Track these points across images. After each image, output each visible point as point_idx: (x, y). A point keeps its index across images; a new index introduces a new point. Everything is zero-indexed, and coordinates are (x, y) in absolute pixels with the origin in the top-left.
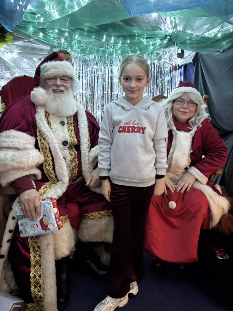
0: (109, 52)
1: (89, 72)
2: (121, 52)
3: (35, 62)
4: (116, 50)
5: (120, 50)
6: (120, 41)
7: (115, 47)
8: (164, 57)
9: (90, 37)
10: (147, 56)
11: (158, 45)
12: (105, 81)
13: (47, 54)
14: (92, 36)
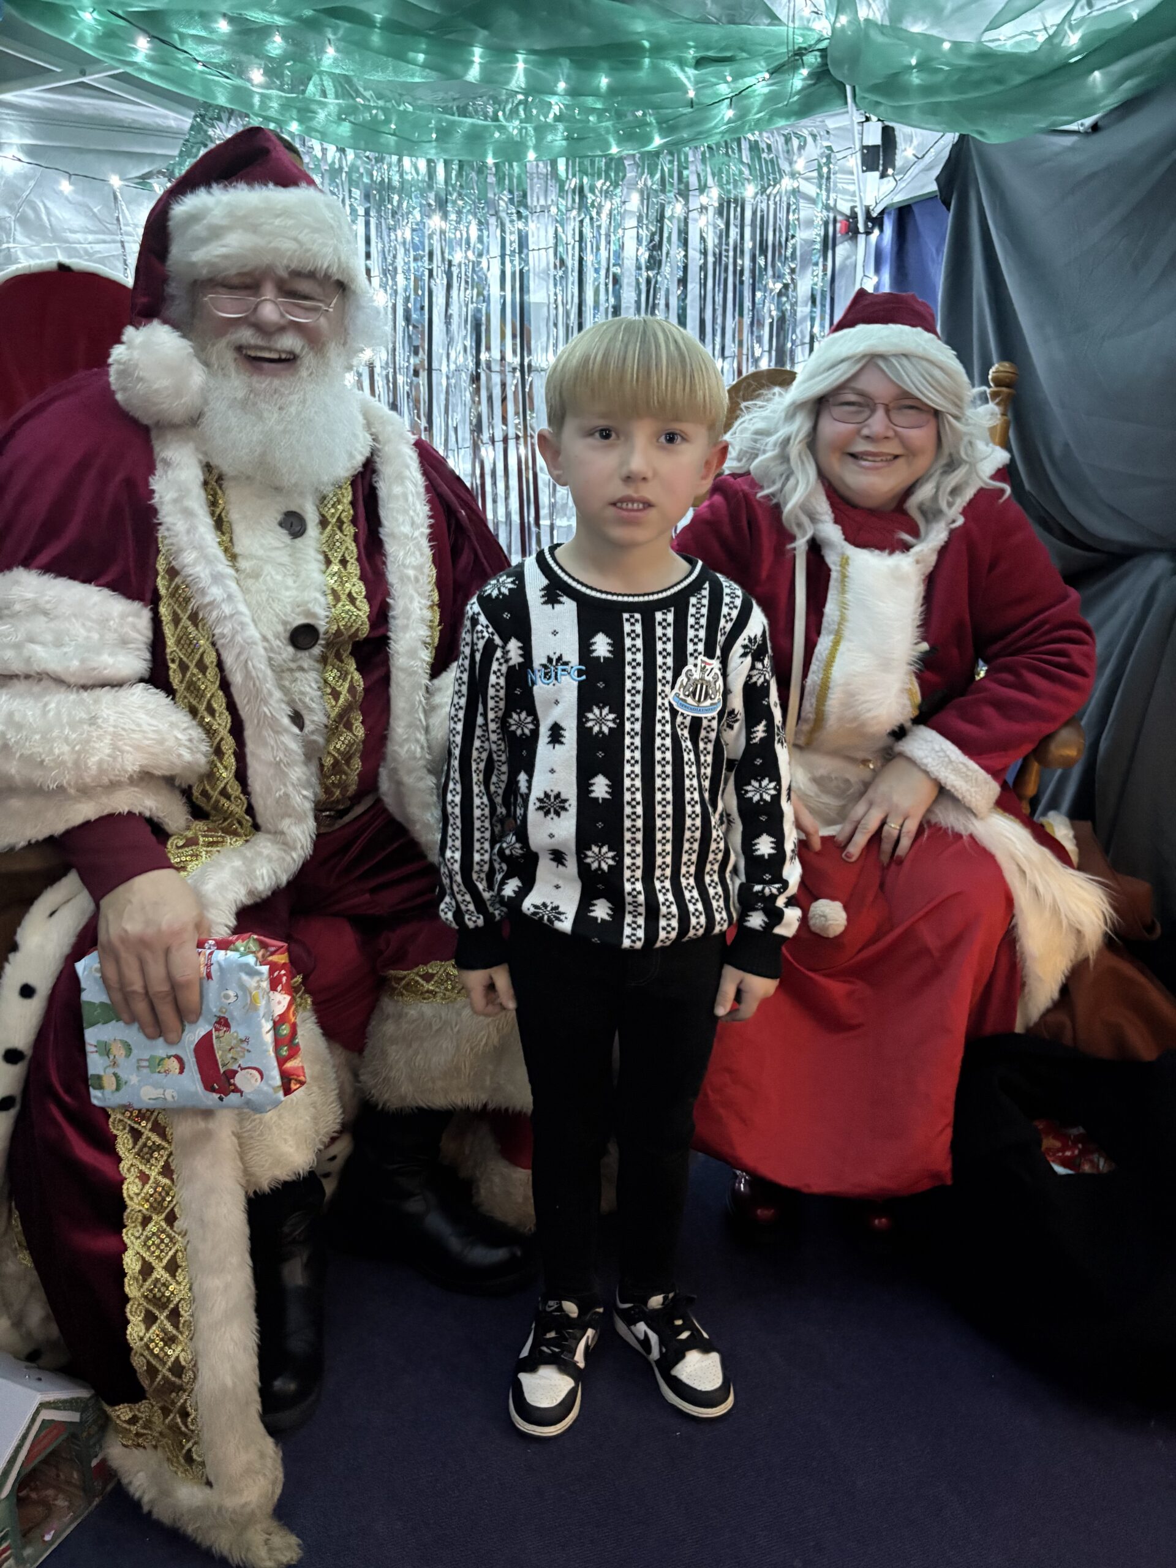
0: (504, 137)
1: (401, 252)
2: (567, 139)
3: (115, 198)
4: (541, 130)
5: (561, 127)
6: (557, 81)
7: (535, 111)
8: (791, 163)
9: (400, 56)
10: (704, 160)
11: (757, 101)
12: (487, 300)
13: (176, 153)
14: (411, 55)
